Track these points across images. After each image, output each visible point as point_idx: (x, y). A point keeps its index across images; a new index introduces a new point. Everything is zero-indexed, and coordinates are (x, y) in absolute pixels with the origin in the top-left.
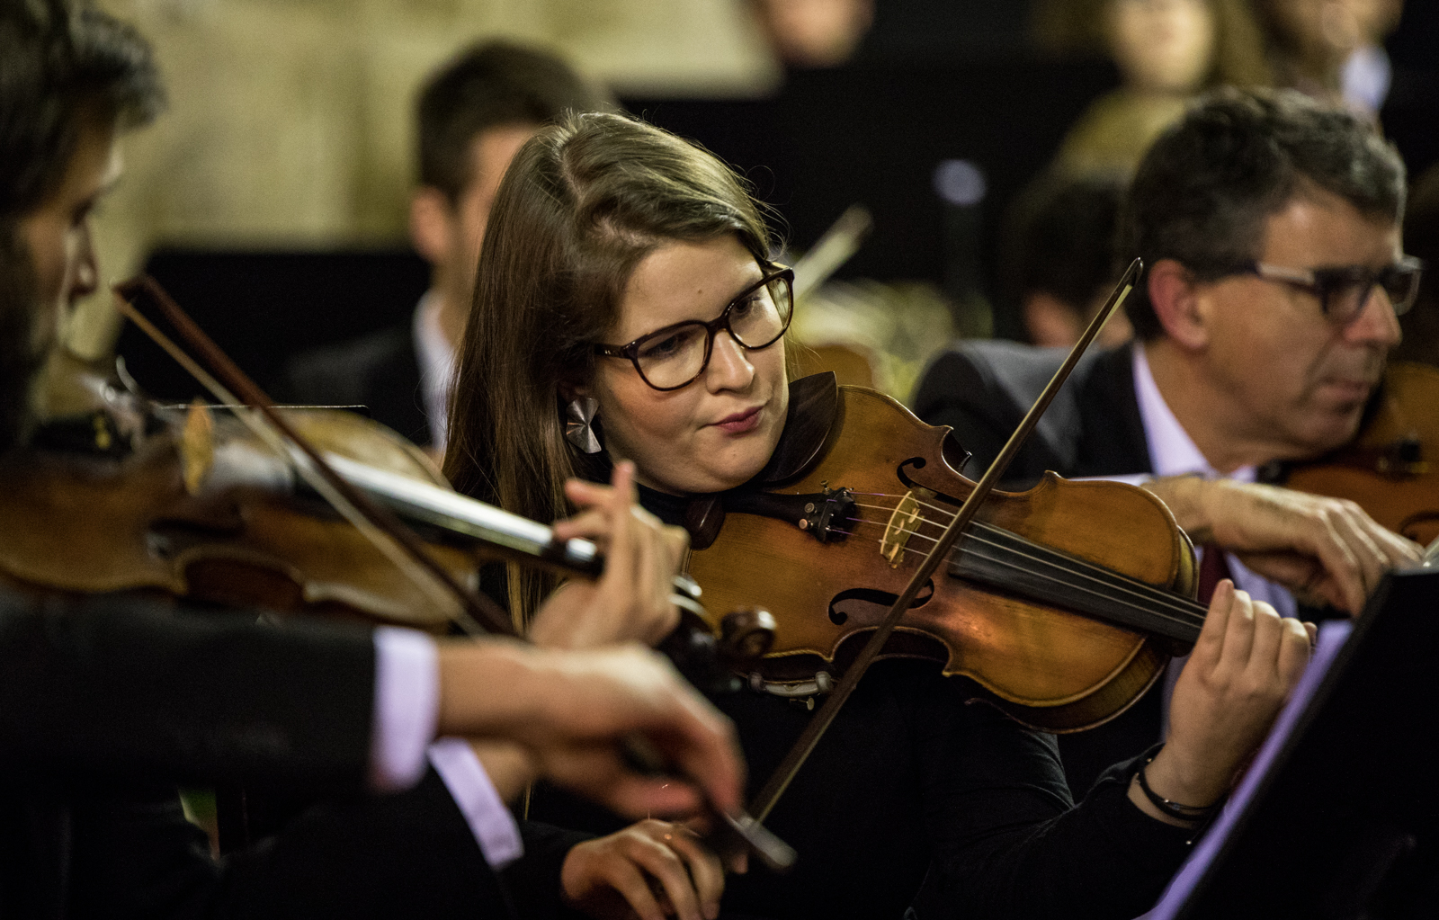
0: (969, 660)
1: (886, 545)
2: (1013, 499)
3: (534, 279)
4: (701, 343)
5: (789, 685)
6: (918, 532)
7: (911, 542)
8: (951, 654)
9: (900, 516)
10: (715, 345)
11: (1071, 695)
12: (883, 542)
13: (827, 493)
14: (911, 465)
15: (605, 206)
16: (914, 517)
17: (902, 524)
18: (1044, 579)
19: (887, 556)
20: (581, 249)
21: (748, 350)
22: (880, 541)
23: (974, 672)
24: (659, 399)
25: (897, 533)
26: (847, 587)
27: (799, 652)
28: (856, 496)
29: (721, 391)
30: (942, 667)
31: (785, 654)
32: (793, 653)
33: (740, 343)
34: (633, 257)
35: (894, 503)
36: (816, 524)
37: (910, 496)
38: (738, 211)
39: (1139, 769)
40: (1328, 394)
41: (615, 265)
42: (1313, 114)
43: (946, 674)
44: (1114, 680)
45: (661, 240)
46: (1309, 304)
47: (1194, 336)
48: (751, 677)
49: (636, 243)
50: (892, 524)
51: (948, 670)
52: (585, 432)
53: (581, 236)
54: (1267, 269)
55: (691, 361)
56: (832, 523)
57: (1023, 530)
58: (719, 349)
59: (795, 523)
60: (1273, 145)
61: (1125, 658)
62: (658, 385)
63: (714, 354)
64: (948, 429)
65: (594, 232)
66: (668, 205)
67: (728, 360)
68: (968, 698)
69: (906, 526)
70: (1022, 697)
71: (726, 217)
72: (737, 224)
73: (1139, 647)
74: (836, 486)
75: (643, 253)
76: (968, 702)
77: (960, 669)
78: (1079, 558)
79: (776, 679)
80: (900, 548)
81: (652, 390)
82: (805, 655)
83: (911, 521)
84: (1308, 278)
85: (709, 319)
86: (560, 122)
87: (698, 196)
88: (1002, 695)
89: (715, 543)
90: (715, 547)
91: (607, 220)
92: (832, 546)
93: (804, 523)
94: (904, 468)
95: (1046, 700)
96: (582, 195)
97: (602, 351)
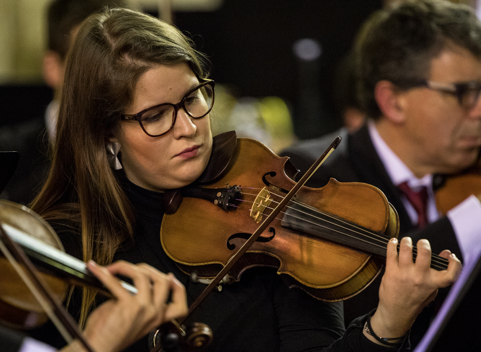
0: (290, 267)
1: (253, 212)
2: (315, 191)
3: (92, 84)
4: (171, 114)
5: (209, 279)
6: (269, 206)
7: (266, 211)
8: (281, 264)
9: (260, 199)
10: (178, 116)
11: (335, 283)
12: (251, 210)
13: (228, 188)
14: (269, 175)
15: (125, 48)
16: (267, 199)
17: (261, 202)
18: (325, 228)
19: (253, 217)
20: (115, 68)
21: (194, 119)
22: (250, 210)
23: (290, 272)
24: (152, 141)
25: (258, 206)
26: (236, 232)
27: (212, 263)
28: (242, 189)
29: (181, 137)
30: (277, 270)
31: (206, 263)
32: (209, 263)
33: (190, 115)
34: (138, 72)
35: (257, 192)
36: (222, 203)
37: (265, 189)
38: (189, 52)
39: (367, 319)
40: (462, 144)
41: (131, 76)
42: (452, 10)
43: (279, 273)
44: (355, 276)
45: (153, 64)
46: (452, 101)
47: (398, 117)
48: (191, 275)
49: (141, 66)
50: (256, 202)
51: (280, 271)
52: (114, 159)
53: (114, 63)
54: (433, 84)
55: (166, 123)
56: (230, 202)
57: (318, 205)
58: (180, 117)
59: (212, 202)
60: (434, 26)
61: (361, 266)
62: (151, 134)
63: (177, 120)
64: (287, 158)
65: (120, 60)
66: (156, 47)
67: (184, 122)
68: (291, 285)
69: (263, 203)
70: (312, 284)
71: (183, 54)
72: (188, 58)
73: (367, 260)
74: (232, 184)
75: (144, 70)
76: (290, 287)
77: (285, 271)
78: (342, 219)
79: (204, 276)
80: (260, 214)
81: (149, 136)
82: (215, 264)
83: (266, 201)
84: (452, 88)
85: (175, 103)
86: (102, 12)
87: (171, 44)
88: (303, 283)
89: (177, 211)
90: (178, 213)
91: (127, 55)
92: (230, 212)
93: (216, 202)
94: (266, 177)
95: (323, 285)
96: (114, 44)
97: (124, 118)
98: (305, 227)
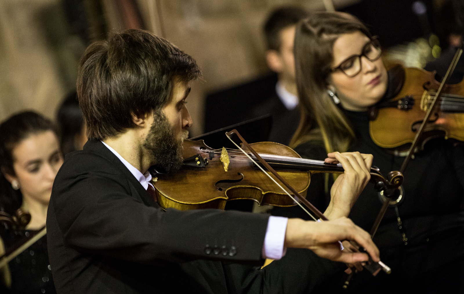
1: (423, 107)
4: (358, 61)
7: (430, 104)
8: (446, 132)
9: (425, 98)
13: (405, 97)
15: (322, 31)
19: (423, 110)
20: (319, 44)
22: (420, 106)
24: (351, 80)
25: (425, 102)
26: (415, 121)
29: (367, 73)
33: (369, 59)
34: (332, 42)
35: (422, 95)
36: (403, 107)
37: (426, 92)
49: (333, 38)
51: (447, 137)
53: (318, 41)
55: (357, 67)
56: (408, 105)
58: (363, 62)
59: (397, 108)
62: (350, 75)
63: (362, 64)
65: (321, 38)
67: (366, 65)
74: (407, 95)
77: (450, 136)
80: (427, 107)
81: (349, 77)
82: (407, 143)
83: (428, 98)
85: (358, 54)
91: (324, 34)
94: (425, 85)
96: (315, 31)
97: (331, 71)
98: (455, 107)
